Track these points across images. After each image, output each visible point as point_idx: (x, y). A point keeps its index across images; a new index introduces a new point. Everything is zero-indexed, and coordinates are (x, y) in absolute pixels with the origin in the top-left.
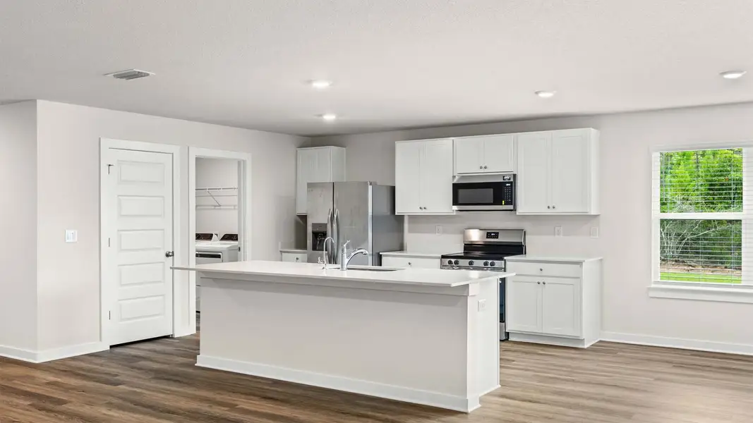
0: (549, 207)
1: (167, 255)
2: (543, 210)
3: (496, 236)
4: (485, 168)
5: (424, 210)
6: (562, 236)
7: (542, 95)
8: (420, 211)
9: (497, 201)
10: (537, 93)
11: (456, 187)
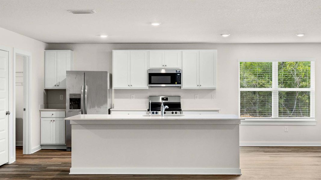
0: (198, 86)
1: (7, 114)
2: (194, 86)
3: (167, 99)
4: (166, 66)
5: (131, 87)
6: (198, 99)
7: (223, 36)
8: (129, 87)
9: (173, 82)
10: (222, 35)
11: (151, 75)
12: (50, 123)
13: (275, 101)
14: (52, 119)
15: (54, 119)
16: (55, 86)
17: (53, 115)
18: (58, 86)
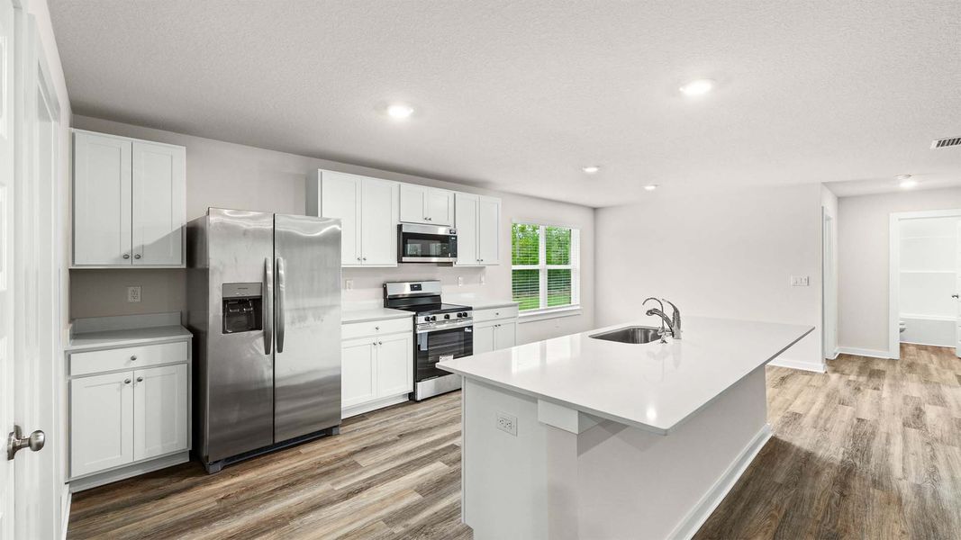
0: (478, 260)
3: (419, 287)
4: (430, 220)
5: (364, 262)
6: (462, 285)
8: (358, 262)
11: (406, 236)
12: (120, 390)
13: (543, 280)
14: (128, 375)
15: (139, 374)
16: (126, 257)
17: (133, 359)
18: (138, 257)
